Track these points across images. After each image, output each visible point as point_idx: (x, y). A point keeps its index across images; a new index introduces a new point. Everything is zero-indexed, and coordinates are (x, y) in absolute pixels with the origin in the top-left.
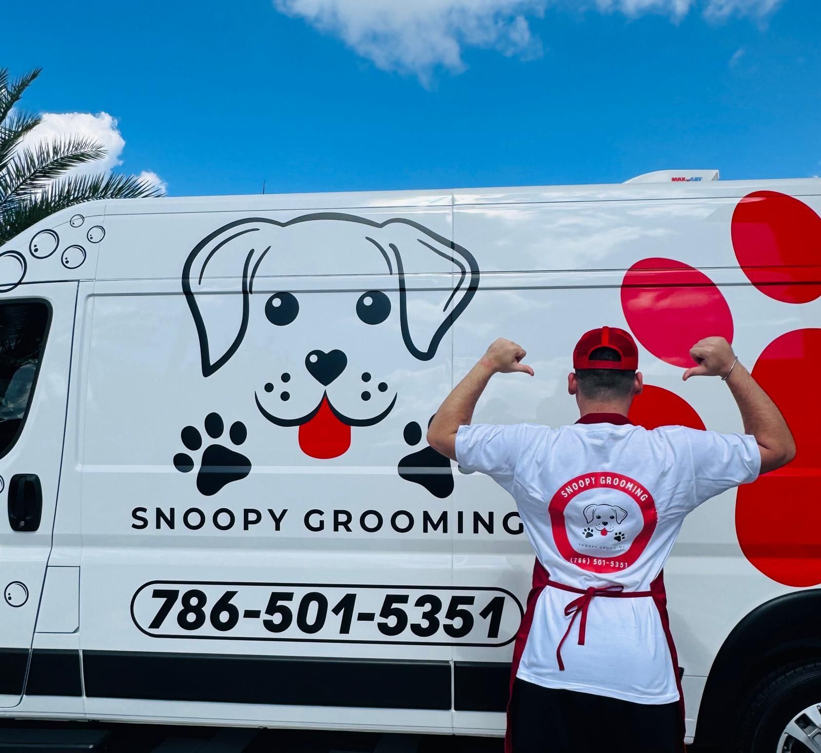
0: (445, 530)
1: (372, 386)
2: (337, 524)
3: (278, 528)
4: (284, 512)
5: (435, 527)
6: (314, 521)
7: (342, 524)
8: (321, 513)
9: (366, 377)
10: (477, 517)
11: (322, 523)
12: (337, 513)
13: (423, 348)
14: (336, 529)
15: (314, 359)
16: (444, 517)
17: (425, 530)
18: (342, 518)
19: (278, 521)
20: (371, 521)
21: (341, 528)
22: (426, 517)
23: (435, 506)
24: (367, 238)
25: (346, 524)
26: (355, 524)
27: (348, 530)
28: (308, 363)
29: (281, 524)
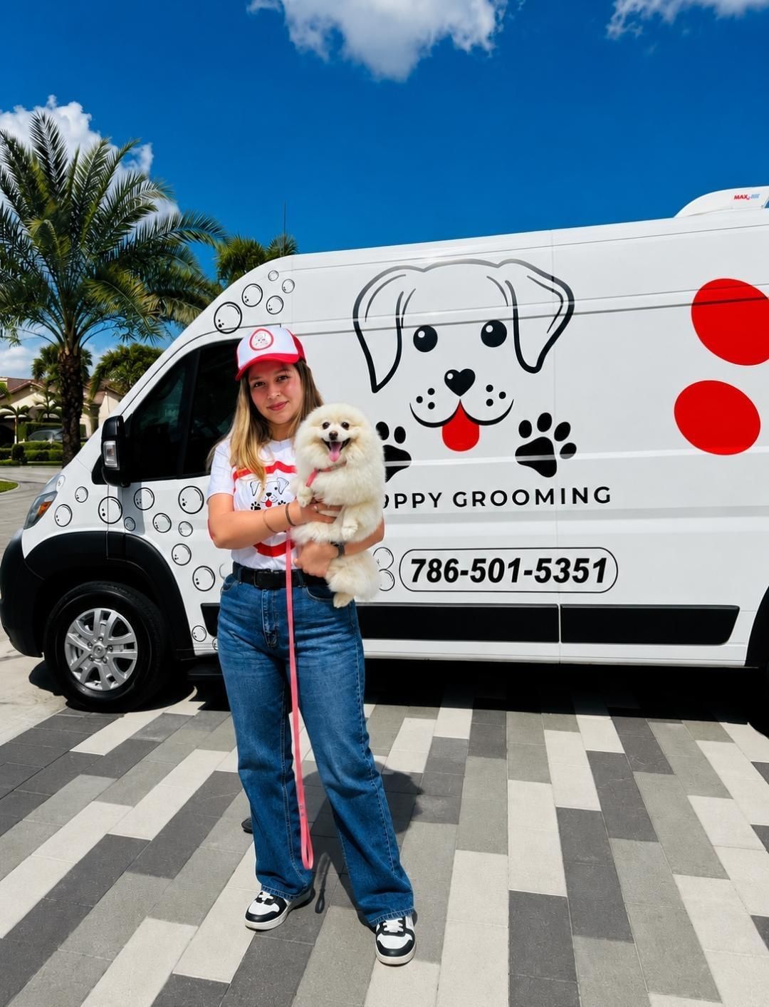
0: (552, 503)
1: (494, 395)
2: (475, 501)
3: (436, 506)
4: (440, 494)
5: (545, 500)
6: (460, 500)
7: (478, 501)
8: (464, 494)
9: (490, 388)
10: (575, 492)
11: (465, 500)
12: (474, 494)
13: (533, 364)
14: (474, 505)
15: (450, 376)
16: (551, 493)
17: (537, 503)
18: (479, 497)
19: (435, 500)
20: (499, 499)
21: (478, 504)
22: (538, 493)
23: (544, 484)
24: (488, 277)
25: (481, 501)
26: (487, 501)
27: (483, 505)
28: (447, 380)
29: (438, 502)
